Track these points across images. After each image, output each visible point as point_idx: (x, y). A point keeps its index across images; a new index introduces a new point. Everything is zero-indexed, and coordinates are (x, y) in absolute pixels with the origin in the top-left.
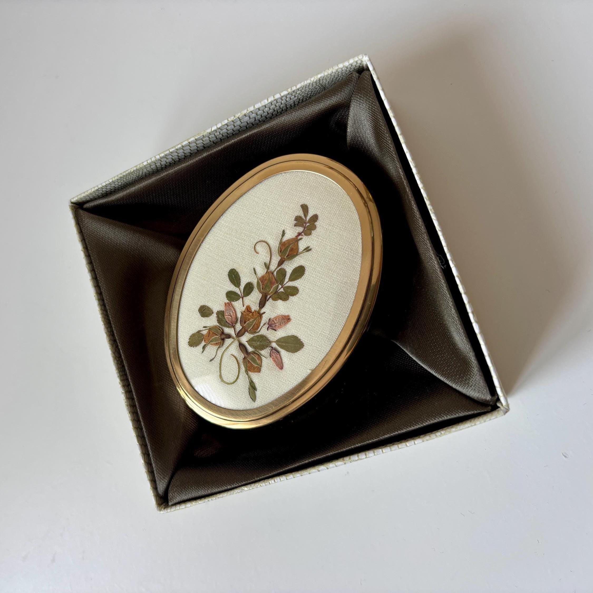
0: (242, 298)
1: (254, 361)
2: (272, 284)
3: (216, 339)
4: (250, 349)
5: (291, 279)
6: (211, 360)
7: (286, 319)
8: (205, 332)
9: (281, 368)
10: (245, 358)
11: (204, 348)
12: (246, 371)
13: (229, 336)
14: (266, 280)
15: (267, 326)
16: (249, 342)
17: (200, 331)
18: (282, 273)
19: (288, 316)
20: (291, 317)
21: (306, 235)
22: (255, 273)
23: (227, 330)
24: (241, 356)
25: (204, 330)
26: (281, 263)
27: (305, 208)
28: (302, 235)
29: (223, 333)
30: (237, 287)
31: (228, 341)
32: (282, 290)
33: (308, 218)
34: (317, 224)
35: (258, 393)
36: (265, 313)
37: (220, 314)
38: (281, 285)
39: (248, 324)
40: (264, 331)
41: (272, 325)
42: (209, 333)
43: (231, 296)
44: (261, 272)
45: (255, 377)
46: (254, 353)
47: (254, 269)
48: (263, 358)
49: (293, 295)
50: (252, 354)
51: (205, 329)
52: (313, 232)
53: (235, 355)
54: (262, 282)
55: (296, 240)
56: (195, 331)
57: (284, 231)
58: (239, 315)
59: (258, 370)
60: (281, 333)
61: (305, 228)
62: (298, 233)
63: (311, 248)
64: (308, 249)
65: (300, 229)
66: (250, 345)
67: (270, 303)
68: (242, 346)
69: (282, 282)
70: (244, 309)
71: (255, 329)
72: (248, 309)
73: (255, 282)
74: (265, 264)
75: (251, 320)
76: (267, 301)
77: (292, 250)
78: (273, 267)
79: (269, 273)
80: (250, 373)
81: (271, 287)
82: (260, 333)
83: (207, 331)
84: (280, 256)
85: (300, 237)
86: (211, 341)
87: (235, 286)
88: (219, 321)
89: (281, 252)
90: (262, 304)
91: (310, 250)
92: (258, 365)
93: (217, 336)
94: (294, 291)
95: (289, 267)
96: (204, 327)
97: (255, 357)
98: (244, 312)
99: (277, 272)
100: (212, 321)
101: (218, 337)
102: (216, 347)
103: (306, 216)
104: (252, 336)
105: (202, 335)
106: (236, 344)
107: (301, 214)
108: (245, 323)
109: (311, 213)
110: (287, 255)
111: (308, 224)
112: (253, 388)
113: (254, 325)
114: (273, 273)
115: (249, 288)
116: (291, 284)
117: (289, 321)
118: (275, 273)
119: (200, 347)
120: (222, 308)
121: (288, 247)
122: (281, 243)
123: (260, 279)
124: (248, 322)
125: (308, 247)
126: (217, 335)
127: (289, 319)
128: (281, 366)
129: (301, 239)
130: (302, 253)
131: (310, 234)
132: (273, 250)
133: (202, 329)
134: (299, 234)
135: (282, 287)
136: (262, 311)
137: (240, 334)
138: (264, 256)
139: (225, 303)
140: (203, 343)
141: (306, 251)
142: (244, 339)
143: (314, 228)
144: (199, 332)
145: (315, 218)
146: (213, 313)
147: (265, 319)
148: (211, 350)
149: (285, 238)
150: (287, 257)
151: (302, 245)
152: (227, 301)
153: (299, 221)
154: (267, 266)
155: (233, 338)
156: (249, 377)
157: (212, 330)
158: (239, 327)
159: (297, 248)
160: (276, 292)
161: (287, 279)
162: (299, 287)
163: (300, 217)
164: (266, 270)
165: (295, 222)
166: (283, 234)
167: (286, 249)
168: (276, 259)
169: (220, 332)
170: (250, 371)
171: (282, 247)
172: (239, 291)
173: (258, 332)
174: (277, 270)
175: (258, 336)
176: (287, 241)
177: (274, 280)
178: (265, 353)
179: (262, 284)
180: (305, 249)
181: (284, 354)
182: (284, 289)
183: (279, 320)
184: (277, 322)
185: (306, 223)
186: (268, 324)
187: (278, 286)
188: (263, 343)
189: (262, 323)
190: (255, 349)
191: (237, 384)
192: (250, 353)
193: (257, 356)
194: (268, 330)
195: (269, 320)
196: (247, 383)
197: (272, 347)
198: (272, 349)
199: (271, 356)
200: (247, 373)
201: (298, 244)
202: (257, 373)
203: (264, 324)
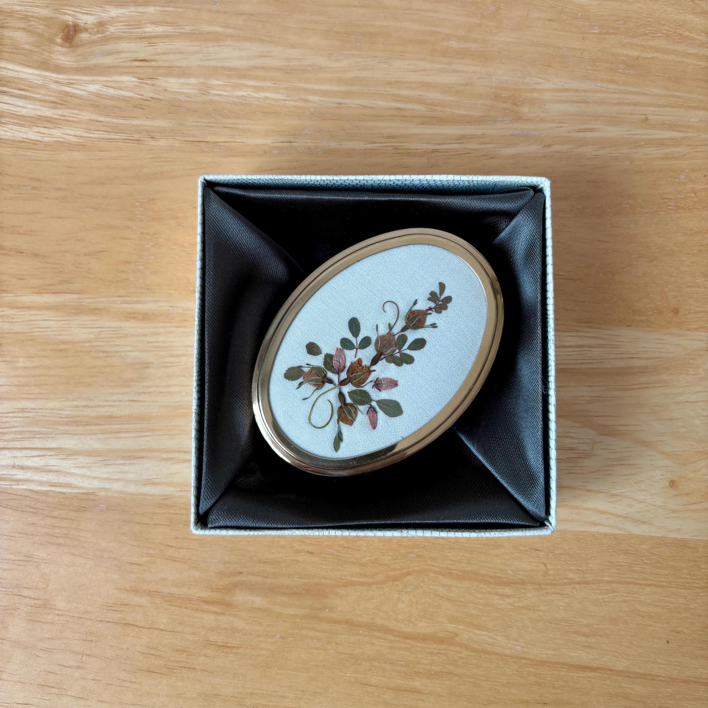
0: (357, 349)
1: (350, 414)
2: (391, 346)
3: (316, 380)
4: (349, 400)
5: (410, 348)
6: (304, 399)
7: (394, 384)
8: (306, 370)
9: (374, 427)
10: (340, 408)
11: (300, 384)
12: (338, 420)
13: (331, 381)
14: (386, 340)
15: (373, 384)
16: (351, 393)
17: (302, 367)
18: (403, 339)
19: (397, 381)
20: (399, 383)
21: (436, 311)
22: (377, 330)
23: (330, 375)
24: (337, 404)
26: (404, 329)
27: (442, 287)
28: (433, 311)
29: (325, 376)
30: (354, 337)
31: (328, 386)
32: (398, 355)
33: (443, 297)
34: (449, 305)
35: (343, 445)
36: (375, 371)
37: (329, 358)
38: (398, 350)
39: (355, 376)
40: (368, 387)
41: (378, 385)
42: (310, 372)
43: (346, 344)
44: (383, 331)
45: (345, 428)
46: (351, 405)
47: (377, 326)
48: (359, 413)
49: (407, 363)
50: (349, 406)
51: (307, 366)
52: (444, 312)
53: (332, 401)
54: (381, 341)
55: (424, 314)
56: (296, 365)
57: (416, 301)
58: (348, 365)
59: (350, 422)
60: (384, 395)
61: (437, 305)
62: (429, 307)
63: (437, 325)
64: (434, 326)
65: (432, 305)
66: (350, 397)
67: (382, 363)
68: (341, 395)
69: (400, 348)
70: (355, 360)
71: (360, 382)
72: (360, 361)
73: (374, 338)
74: (389, 325)
75: (359, 373)
76: (381, 360)
77: (419, 320)
78: (396, 330)
79: (390, 334)
80: (341, 423)
81: (389, 349)
82: (364, 389)
83: (309, 369)
84: (406, 323)
85: (430, 312)
86: (311, 380)
87: (353, 335)
88: (325, 363)
89: (408, 318)
90: (375, 361)
91: (436, 327)
92: (353, 418)
93: (319, 378)
94: (410, 360)
95: (412, 336)
96: (307, 364)
97: (352, 410)
98: (355, 363)
99: (398, 336)
100: (318, 361)
101: (319, 379)
102: (313, 388)
103: (441, 294)
104: (354, 388)
105: (303, 371)
106: (336, 391)
107: (437, 291)
108: (352, 374)
109: (446, 294)
110: (413, 323)
111: (440, 303)
112: (339, 439)
113: (361, 379)
114: (394, 336)
115: (366, 342)
116: (408, 352)
117: (397, 386)
118: (396, 337)
119: (296, 383)
120: (333, 352)
121: (417, 316)
122: (410, 310)
123: (380, 337)
124: (356, 374)
125: (435, 324)
126: (319, 376)
127: (396, 384)
128: (374, 425)
129: (430, 314)
130: (427, 327)
131: (440, 312)
132: (401, 314)
133: (304, 365)
134: (430, 309)
135: (399, 352)
136: (373, 368)
137: (343, 383)
138: (390, 316)
139: (337, 348)
140: (301, 380)
141: (432, 327)
142: (346, 389)
143: (446, 308)
144: (300, 367)
145: (449, 299)
146: (321, 353)
147: (373, 377)
148: (308, 389)
149: (416, 308)
150: (412, 325)
151: (429, 320)
152: (339, 347)
153: (433, 297)
154: (391, 327)
155: (335, 385)
156: (339, 427)
157: (316, 370)
158: (344, 375)
159: (424, 321)
160: (392, 355)
161: (406, 346)
162: (415, 358)
163: (435, 293)
164: (388, 331)
165: (430, 296)
166: (415, 303)
167: (414, 318)
168: (401, 324)
169: (323, 375)
170: (342, 421)
171: (410, 315)
172: (355, 341)
173: (362, 387)
174: (399, 334)
175: (360, 391)
176: (416, 310)
177: (393, 343)
178: (363, 408)
179: (381, 343)
180: (431, 325)
181: (381, 415)
182: (400, 355)
183: (387, 382)
184: (384, 383)
185: (439, 301)
186: (375, 382)
187: (395, 350)
188: (364, 398)
189: (369, 379)
190: (354, 402)
191: (324, 430)
192: (348, 404)
193: (354, 409)
194: (373, 388)
195: (377, 379)
196: (335, 432)
197: (371, 405)
198: (371, 408)
199: (368, 412)
200: (338, 423)
201: (426, 317)
202: (348, 425)
203: (371, 382)
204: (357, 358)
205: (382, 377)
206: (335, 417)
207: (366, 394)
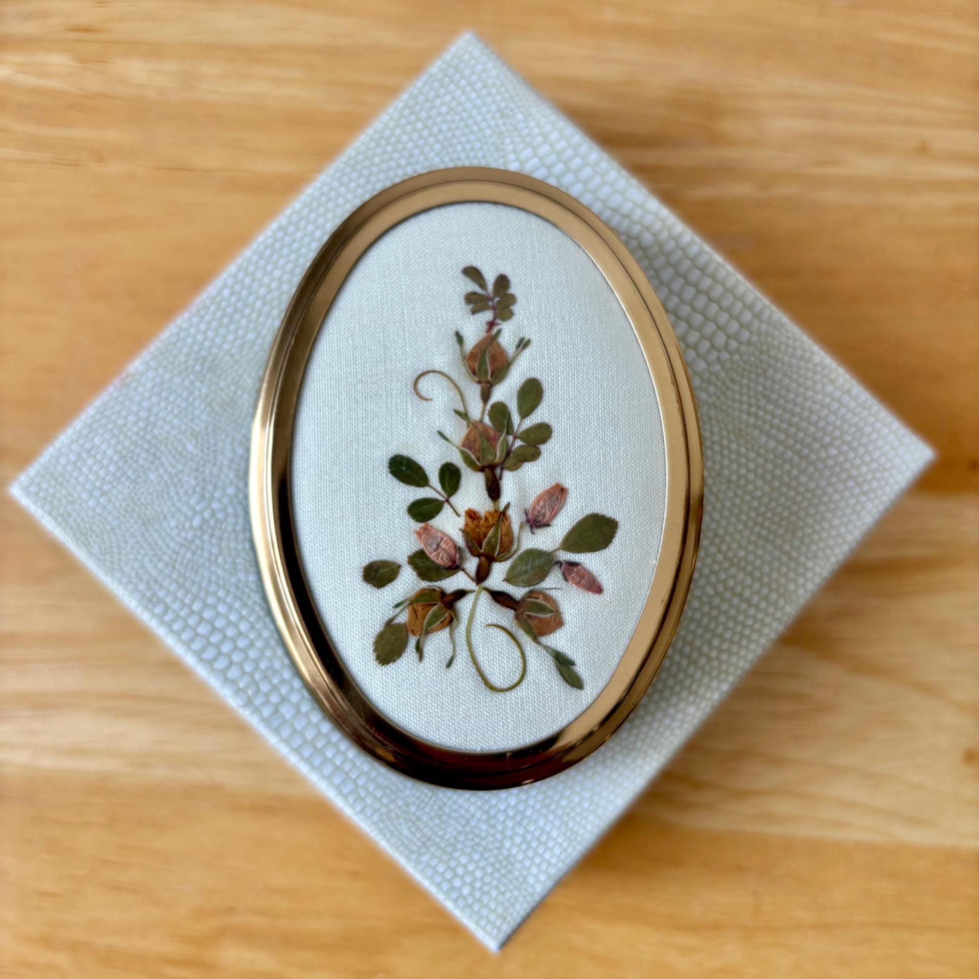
0: (447, 501)
1: (542, 609)
2: (492, 441)
3: (436, 616)
4: (518, 592)
5: (525, 413)
7: (558, 494)
8: (403, 618)
9: (599, 590)
10: (517, 617)
11: (419, 649)
12: (535, 639)
13: (461, 594)
14: (475, 441)
15: (527, 528)
16: (510, 578)
17: (391, 620)
18: (500, 413)
19: (558, 484)
20: (565, 485)
21: (505, 319)
22: (448, 440)
23: (451, 583)
24: (505, 616)
25: (399, 613)
26: (486, 396)
27: (473, 273)
28: (499, 324)
29: (443, 594)
30: (424, 487)
31: (465, 606)
32: (519, 443)
33: (490, 287)
34: (514, 290)
35: (581, 669)
36: (509, 505)
37: (419, 561)
38: (510, 435)
39: (488, 544)
40: (527, 541)
41: (536, 519)
42: (414, 612)
43: (422, 511)
44: (457, 432)
45: (558, 640)
46: (531, 594)
47: (439, 433)
48: (554, 594)
49: (544, 440)
50: (528, 598)
51: (399, 609)
52: (516, 308)
53: (495, 621)
54: (470, 448)
55: (490, 340)
56: (377, 627)
57: (457, 334)
58: (460, 540)
59: (557, 622)
60: (563, 524)
61: (494, 309)
62: (487, 323)
63: (527, 339)
64: (523, 344)
65: (488, 315)
66: (515, 584)
67: (509, 481)
68: (499, 597)
69: (509, 428)
70: (461, 522)
71: (507, 546)
72: (472, 515)
73: (457, 459)
74: (457, 412)
75: (489, 535)
76: (501, 478)
77: (494, 359)
78: (476, 409)
79: (475, 426)
80: (544, 640)
81: (494, 447)
82: (522, 550)
83: (407, 611)
84: (479, 382)
85: (496, 329)
86: (429, 625)
87: (420, 486)
88: (423, 575)
89: (474, 373)
90: (494, 491)
91: (529, 342)
92: (552, 611)
93: (436, 607)
94: (543, 433)
95: (507, 393)
96: (397, 606)
97: (538, 601)
98: (467, 525)
99: (489, 415)
100: (408, 583)
101: (439, 608)
102: (444, 634)
103: (483, 285)
104: (508, 564)
105: (401, 625)
106: (485, 600)
107: (473, 287)
108: (480, 546)
109: (490, 278)
110: (490, 373)
111: (497, 299)
112: (565, 666)
113: (501, 539)
114: (481, 421)
115: (450, 476)
116: (529, 423)
117: (566, 494)
118: (487, 420)
119: (410, 653)
120: (416, 545)
121: (483, 356)
122: (464, 358)
123: (464, 445)
124: (486, 540)
125: (522, 340)
126: (434, 605)
127: (563, 490)
128: (594, 587)
129: (499, 332)
130: (516, 355)
131: (511, 314)
132: (455, 375)
133: (390, 614)
134: (491, 324)
135: (515, 438)
136: (502, 504)
137: (481, 575)
139: (419, 534)
140: (412, 642)
141: (523, 349)
142: (497, 579)
143: (512, 299)
144: (389, 624)
145: (503, 282)
146: (400, 566)
147: (516, 518)
148: (438, 643)
149: (469, 345)
150: (492, 375)
151: (508, 342)
152: (418, 526)
153: (475, 302)
154: (463, 415)
155: (472, 591)
156: (547, 648)
157: (420, 602)
158: (472, 564)
159: (503, 352)
160: (509, 454)
161: (516, 418)
162: (546, 420)
163: (474, 294)
164: (464, 423)
165: (471, 306)
166: (460, 338)
167: (482, 363)
168: (473, 391)
169: (437, 597)
170: (543, 634)
171: (472, 365)
172: (433, 490)
173: (516, 551)
174: (487, 412)
175: (521, 558)
176: (474, 348)
177: (492, 433)
178: (553, 583)
179: (474, 453)
180: (518, 346)
181: (590, 561)
182: (522, 439)
183: (545, 501)
184: (542, 508)
185: (491, 299)
186: (528, 521)
187: (506, 441)
188: (537, 563)
189: (515, 527)
190: (529, 586)
191: (529, 677)
192: (523, 599)
193: (541, 597)
194: (533, 533)
195: (526, 513)
196: (549, 663)
197: (559, 563)
198: (563, 567)
199: (566, 579)
200: (539, 643)
201: (499, 345)
202: (557, 631)
203: (521, 527)
204: (463, 514)
205: (529, 503)
206: (526, 640)
207: (533, 554)
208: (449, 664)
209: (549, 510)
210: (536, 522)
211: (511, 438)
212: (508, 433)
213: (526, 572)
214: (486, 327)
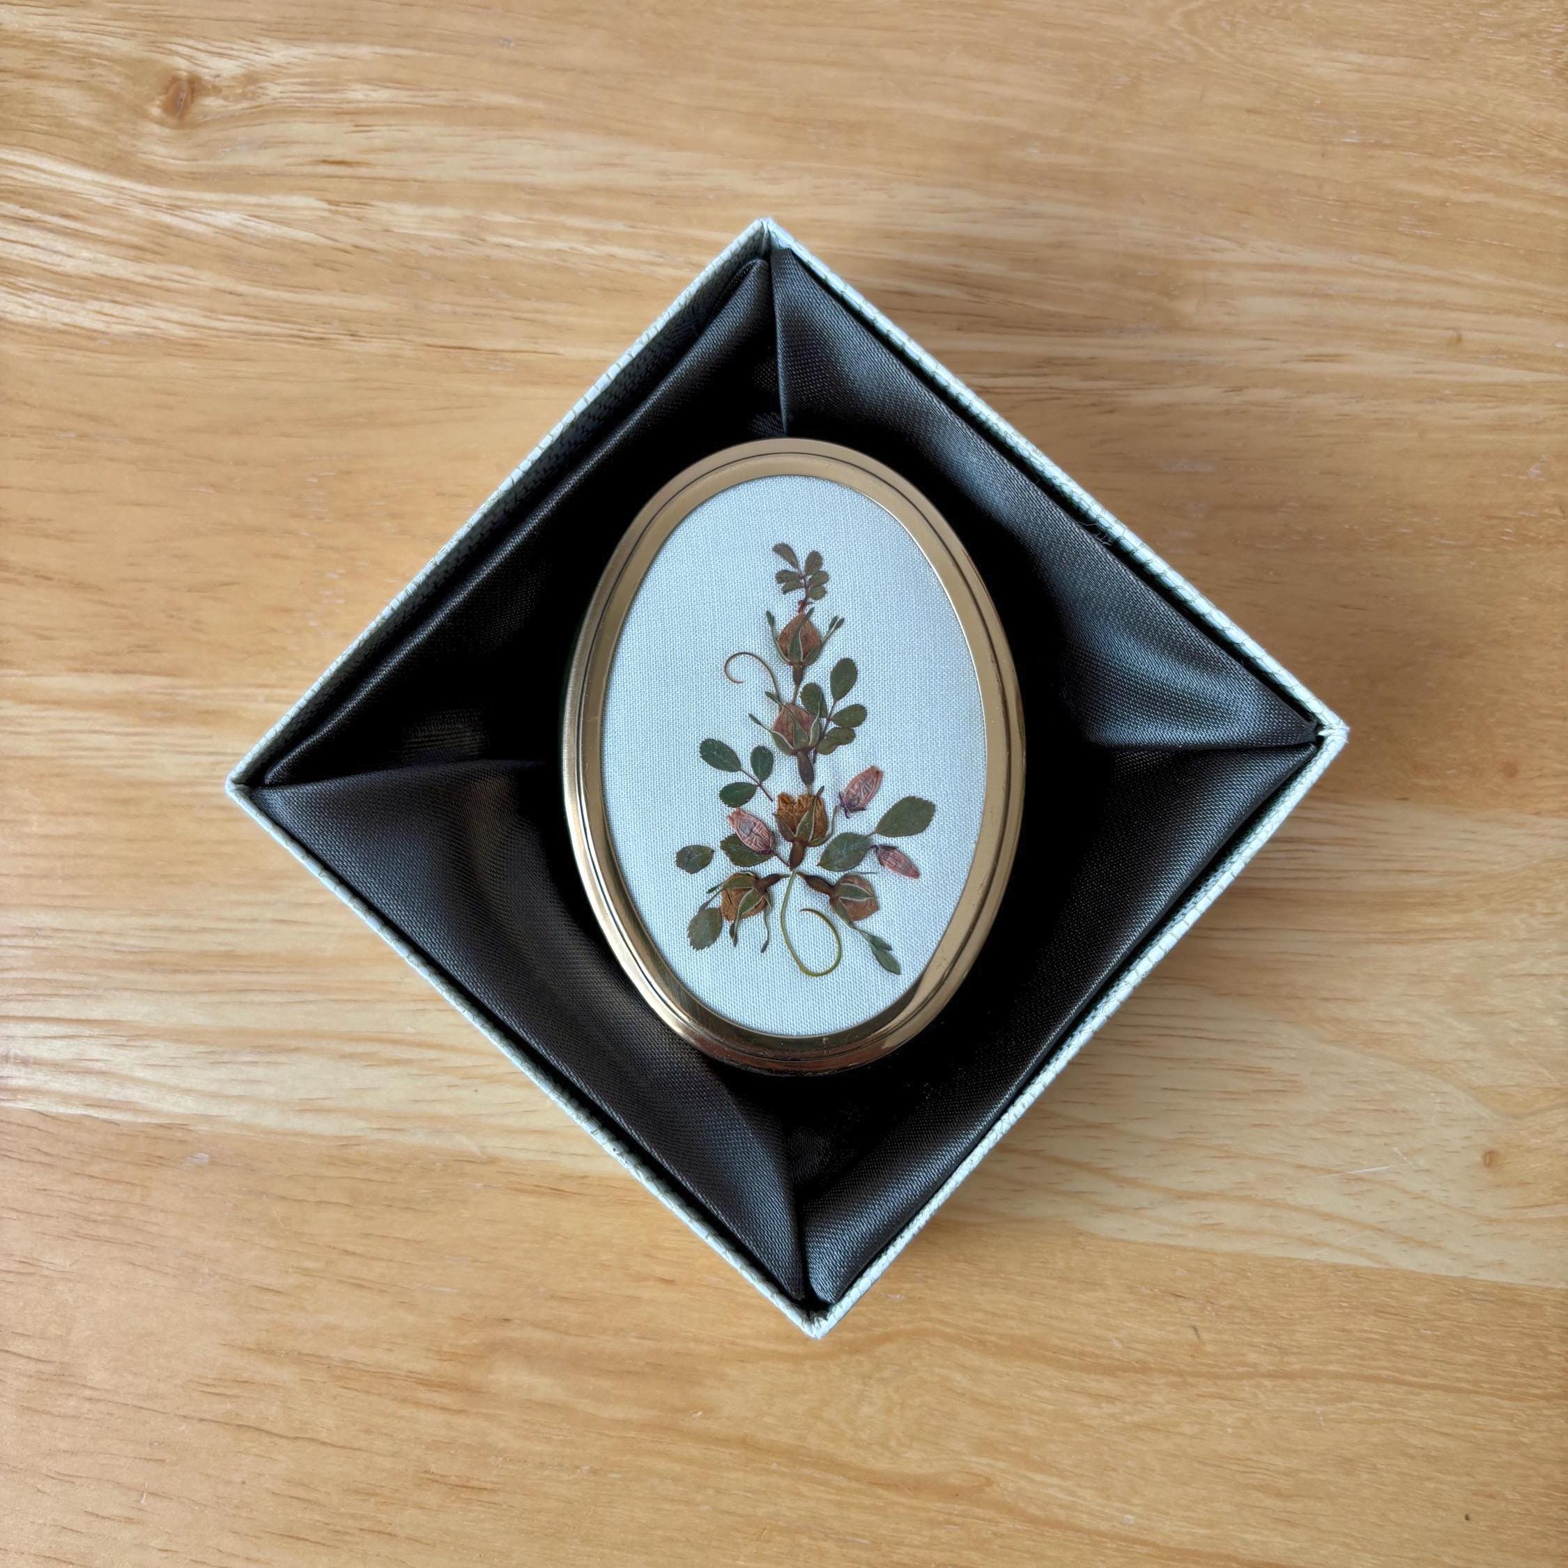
0: (760, 785)
1: (857, 893)
2: (805, 724)
3: (750, 901)
4: (834, 877)
5: (838, 695)
7: (873, 777)
8: (717, 902)
9: (916, 874)
10: (832, 901)
11: (733, 933)
12: (851, 924)
13: (775, 878)
14: (787, 724)
15: (841, 811)
16: (825, 862)
17: (705, 904)
18: (813, 693)
19: (873, 767)
20: (881, 768)
21: (816, 598)
22: (759, 723)
23: (765, 868)
24: (820, 902)
25: (713, 898)
26: (798, 677)
27: (784, 550)
28: (811, 603)
29: (757, 878)
30: (735, 771)
31: (779, 890)
32: (832, 725)
33: (802, 565)
34: (826, 567)
35: (898, 953)
36: (823, 788)
37: (732, 846)
38: (823, 717)
39: (802, 829)
40: (844, 825)
42: (728, 897)
43: (735, 796)
44: (769, 715)
45: (873, 924)
46: (845, 878)
47: (751, 716)
48: (869, 878)
49: (859, 723)
50: (843, 882)
51: (712, 894)
52: (828, 586)
53: (809, 906)
54: (782, 732)
55: (803, 619)
56: (692, 912)
57: (768, 614)
58: (773, 824)
59: (874, 906)
60: (878, 808)
61: (806, 587)
62: (799, 602)
63: (840, 617)
64: (837, 623)
65: (800, 594)
66: (830, 868)
67: (823, 765)
68: (813, 882)
69: (822, 711)
70: (775, 805)
71: (821, 830)
72: (785, 799)
73: (769, 742)
74: (768, 694)
75: (803, 819)
76: (814, 762)
77: (806, 639)
78: (788, 691)
79: (787, 709)
80: (860, 924)
81: (807, 730)
82: (837, 833)
83: (720, 895)
84: (791, 664)
85: (808, 608)
86: (743, 910)
87: (732, 770)
88: (736, 860)
89: (786, 654)
90: (807, 775)
91: (843, 620)
92: (868, 896)
93: (750, 892)
94: (857, 715)
95: (819, 673)
96: (710, 891)
97: (853, 885)
98: (779, 809)
99: (801, 697)
100: (721, 868)
101: (753, 893)
102: (759, 917)
103: (794, 563)
104: (822, 849)
105: (713, 910)
106: (799, 883)
107: (785, 565)
108: (794, 831)
109: (802, 556)
110: (802, 654)
111: (809, 577)
112: (881, 950)
113: (815, 823)
114: (794, 703)
116: (843, 704)
117: (882, 776)
118: (799, 702)
119: (725, 937)
120: (728, 830)
121: (796, 636)
122: (775, 639)
123: (776, 728)
124: (799, 825)
125: (835, 619)
126: (748, 889)
127: (878, 772)
128: (911, 871)
129: (812, 611)
130: (828, 638)
131: (824, 592)
132: (766, 658)
133: (706, 897)
134: (803, 604)
135: (828, 721)
136: (816, 787)
137: (795, 860)
138: (753, 680)
139: (731, 819)
140: (727, 925)
141: (836, 628)
142: (811, 862)
143: (825, 577)
144: (703, 908)
145: (815, 559)
146: (713, 851)
147: (830, 802)
148: (752, 927)
149: (781, 625)
150: (804, 658)
151: (820, 621)
152: (730, 811)
153: (787, 581)
154: (775, 697)
155: (786, 876)
156: (862, 932)
157: (733, 886)
158: (785, 848)
159: (815, 632)
160: (822, 735)
161: (829, 700)
162: (861, 702)
163: (785, 571)
164: (776, 705)
165: (782, 585)
166: (771, 619)
167: (794, 644)
168: (785, 673)
169: (751, 882)
170: (859, 919)
171: (783, 646)
172: (745, 775)
173: (830, 836)
174: (799, 694)
175: (834, 842)
176: (785, 628)
177: (805, 715)
178: (868, 866)
179: (786, 736)
180: (831, 626)
181: (906, 844)
182: (835, 721)
183: (860, 785)
184: (857, 791)
185: (804, 578)
186: (842, 805)
187: (819, 723)
188: (852, 847)
189: (830, 811)
190: (843, 871)
191: (845, 960)
192: (838, 883)
193: (856, 882)
194: (848, 818)
195: (840, 796)
196: (865, 947)
197: (875, 846)
198: (879, 852)
199: (882, 864)
200: (855, 928)
201: (811, 623)
202: (873, 915)
203: (835, 811)
204: (776, 798)
205: (843, 788)
206: (841, 923)
207: (849, 838)
208: (764, 950)
209: (865, 793)
210: (851, 805)
211: (825, 720)
212: (821, 716)
213: (841, 856)
214: (798, 606)
